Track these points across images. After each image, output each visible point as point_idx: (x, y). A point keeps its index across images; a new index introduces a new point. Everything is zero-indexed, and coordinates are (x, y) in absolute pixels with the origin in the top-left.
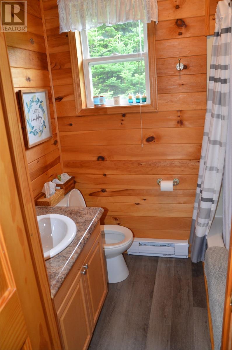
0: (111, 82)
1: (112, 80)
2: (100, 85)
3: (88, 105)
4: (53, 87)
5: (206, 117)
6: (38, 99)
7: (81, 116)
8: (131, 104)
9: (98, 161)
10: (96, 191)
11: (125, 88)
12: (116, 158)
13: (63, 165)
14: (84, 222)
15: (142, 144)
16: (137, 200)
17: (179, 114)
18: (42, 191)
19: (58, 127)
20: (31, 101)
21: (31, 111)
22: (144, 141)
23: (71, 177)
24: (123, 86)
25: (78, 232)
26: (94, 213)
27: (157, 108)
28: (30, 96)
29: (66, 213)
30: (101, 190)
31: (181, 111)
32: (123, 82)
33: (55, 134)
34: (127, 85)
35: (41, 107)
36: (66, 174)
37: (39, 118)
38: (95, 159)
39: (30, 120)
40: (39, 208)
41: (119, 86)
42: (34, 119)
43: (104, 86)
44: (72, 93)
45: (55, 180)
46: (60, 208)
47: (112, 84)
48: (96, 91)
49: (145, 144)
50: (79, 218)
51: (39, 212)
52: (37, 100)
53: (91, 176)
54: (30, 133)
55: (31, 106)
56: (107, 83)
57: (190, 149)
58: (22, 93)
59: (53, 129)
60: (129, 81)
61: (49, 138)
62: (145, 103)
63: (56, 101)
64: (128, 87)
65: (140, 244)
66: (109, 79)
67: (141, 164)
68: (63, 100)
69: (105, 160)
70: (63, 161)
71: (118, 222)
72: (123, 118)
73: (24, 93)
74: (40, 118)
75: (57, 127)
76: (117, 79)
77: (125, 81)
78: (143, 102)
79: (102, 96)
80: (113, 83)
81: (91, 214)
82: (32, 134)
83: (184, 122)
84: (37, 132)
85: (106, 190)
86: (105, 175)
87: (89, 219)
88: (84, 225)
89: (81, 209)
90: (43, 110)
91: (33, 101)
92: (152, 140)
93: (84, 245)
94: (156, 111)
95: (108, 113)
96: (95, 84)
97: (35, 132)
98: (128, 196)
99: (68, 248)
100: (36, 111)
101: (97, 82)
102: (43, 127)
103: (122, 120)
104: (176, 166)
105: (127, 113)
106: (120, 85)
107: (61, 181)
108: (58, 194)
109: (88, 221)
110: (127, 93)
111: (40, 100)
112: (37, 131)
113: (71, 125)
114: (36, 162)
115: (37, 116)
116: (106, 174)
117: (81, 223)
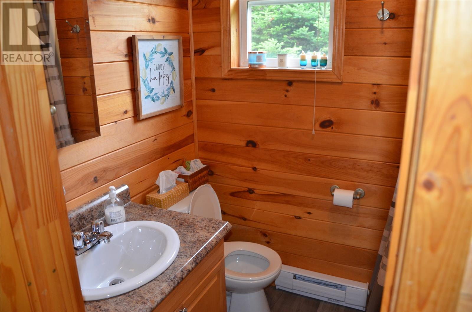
0: (301, 33)
1: (302, 30)
2: (285, 36)
3: (241, 64)
4: (192, 34)
6: (165, 49)
7: (228, 79)
8: (303, 67)
9: (247, 147)
10: (241, 190)
11: (320, 43)
12: (273, 146)
13: (197, 147)
14: (194, 243)
15: (313, 130)
16: (298, 211)
17: (375, 89)
18: (157, 183)
19: (196, 92)
20: (152, 51)
21: (151, 66)
22: (318, 125)
23: (205, 166)
24: (316, 41)
25: (178, 257)
26: (214, 230)
27: (341, 77)
28: (151, 45)
29: (175, 223)
30: (247, 189)
31: (378, 85)
32: (318, 34)
33: (189, 101)
34: (323, 40)
35: (170, 61)
36: (199, 161)
37: (163, 77)
38: (243, 144)
39: (149, 79)
40: (142, 207)
41: (312, 40)
42: (155, 78)
43: (291, 38)
44: (219, 45)
45: (181, 168)
46: (170, 213)
47: (301, 37)
48: (278, 44)
49: (318, 131)
50: (190, 234)
51: (139, 214)
52: (163, 50)
53: (234, 167)
54: (146, 98)
55: (151, 60)
56: (295, 35)
58: (136, 40)
59: (185, 94)
60: (326, 33)
61: (178, 106)
62: (324, 69)
63: (196, 54)
64: (324, 41)
65: (295, 277)
66: (298, 29)
67: (309, 160)
68: (207, 53)
69: (257, 146)
70: (198, 141)
71: (267, 239)
72: (289, 88)
73: (140, 40)
74: (166, 78)
75: (194, 92)
76: (310, 30)
77: (321, 34)
78: (321, 66)
79: (262, 53)
80: (304, 35)
81: (210, 230)
82: (149, 99)
83: (381, 103)
84: (159, 98)
85: (255, 191)
86: (255, 169)
87: (204, 238)
88: (192, 247)
89: (198, 220)
90: (172, 65)
91: (156, 52)
92: (329, 126)
93: (180, 280)
94: (339, 81)
95: (268, 78)
96: (279, 34)
97: (154, 97)
98: (285, 204)
99: (152, 283)
100: (158, 67)
101: (281, 32)
102: (169, 90)
103: (287, 91)
104: (362, 169)
105: (294, 81)
106: (312, 38)
107: (190, 170)
108: (178, 190)
109: (200, 241)
110: (322, 50)
111: (169, 51)
112: (158, 95)
113: (213, 90)
114: (153, 140)
115: (161, 74)
116: (257, 167)
117: (189, 242)
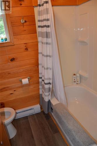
5: (39, 45)
16: (11, 92)
17: (25, 45)
31: (26, 43)
49: (10, 62)
57: (33, 61)
65: (17, 113)
67: (10, 73)
83: (28, 49)
92: (13, 60)
94: (13, 44)
